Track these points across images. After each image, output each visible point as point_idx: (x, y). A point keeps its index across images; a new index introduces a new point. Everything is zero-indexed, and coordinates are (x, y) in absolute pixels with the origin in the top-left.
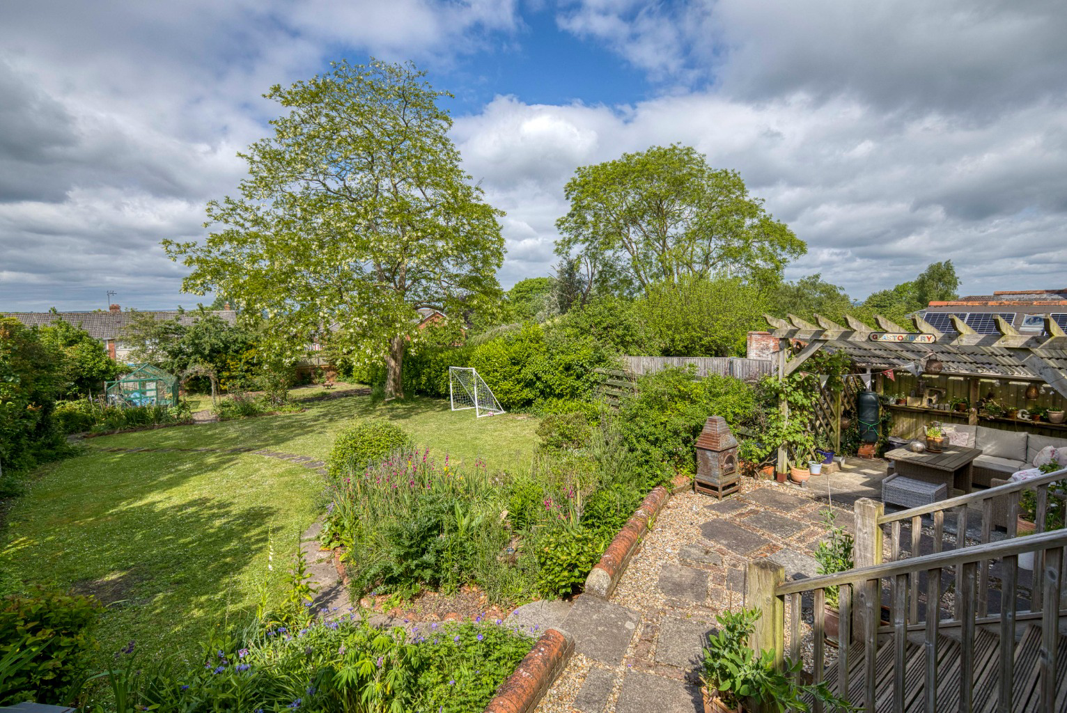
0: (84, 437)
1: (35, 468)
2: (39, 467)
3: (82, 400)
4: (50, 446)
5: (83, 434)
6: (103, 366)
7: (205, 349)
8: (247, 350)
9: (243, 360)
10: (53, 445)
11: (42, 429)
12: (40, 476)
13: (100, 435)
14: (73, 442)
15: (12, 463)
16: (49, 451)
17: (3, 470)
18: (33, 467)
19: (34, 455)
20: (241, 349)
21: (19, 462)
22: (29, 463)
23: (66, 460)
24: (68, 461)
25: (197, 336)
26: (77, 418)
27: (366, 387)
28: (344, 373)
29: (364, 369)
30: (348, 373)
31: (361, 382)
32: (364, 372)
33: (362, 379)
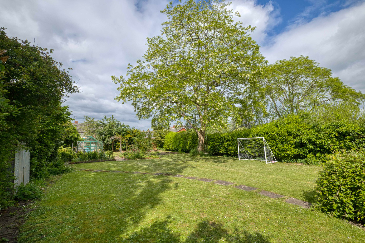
0: (70, 164)
1: (48, 178)
2: (51, 178)
3: (69, 148)
4: (56, 166)
5: (69, 162)
6: (76, 136)
7: (113, 133)
8: (127, 134)
9: (125, 138)
10: (58, 165)
11: (53, 157)
12: (51, 183)
13: (76, 163)
14: (66, 165)
15: (36, 174)
16: (56, 169)
17: (30, 178)
18: (47, 177)
19: (48, 170)
20: (125, 133)
21: (40, 173)
22: (45, 175)
23: (64, 174)
24: (65, 175)
25: (110, 127)
26: (67, 155)
27: (170, 152)
28: (159, 146)
29: (170, 144)
30: (161, 146)
31: (168, 150)
32: (170, 146)
33: (168, 148)
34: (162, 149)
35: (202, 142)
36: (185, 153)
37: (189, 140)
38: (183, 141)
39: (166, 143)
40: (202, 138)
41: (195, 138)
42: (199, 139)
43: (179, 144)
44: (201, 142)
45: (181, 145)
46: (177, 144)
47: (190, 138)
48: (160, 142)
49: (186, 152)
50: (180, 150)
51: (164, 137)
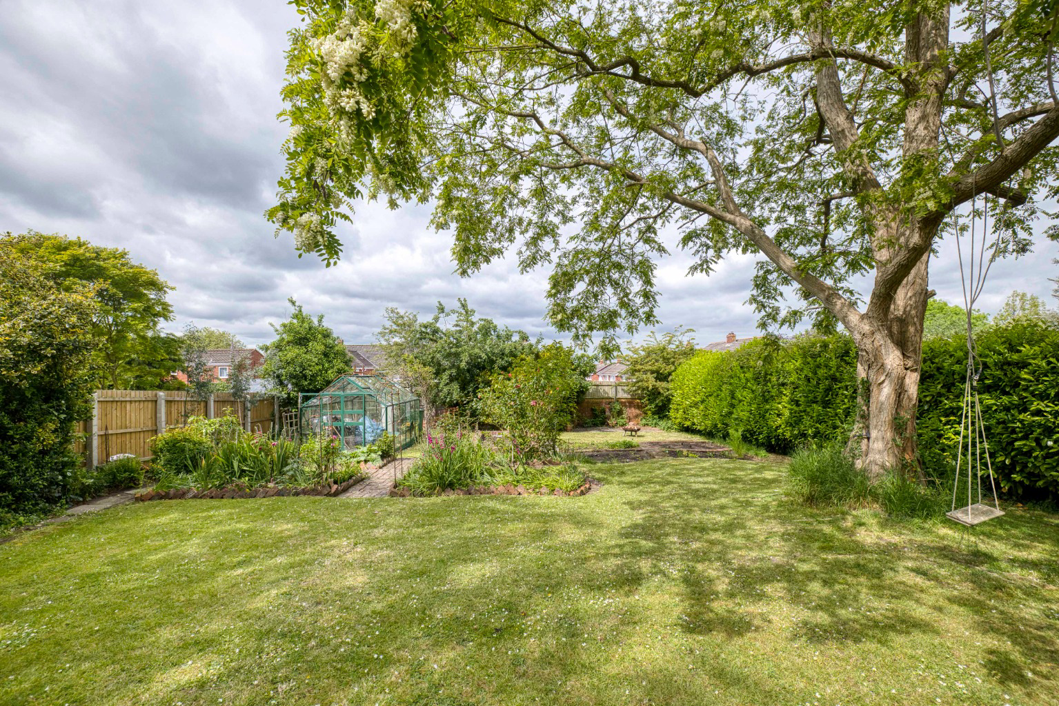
27: (697, 439)
28: (654, 413)
29: (695, 405)
30: (662, 411)
31: (687, 430)
32: (695, 411)
33: (688, 423)
34: (663, 423)
35: (900, 391)
36: (763, 453)
37: (783, 384)
38: (753, 391)
39: (677, 398)
40: (893, 358)
41: (822, 372)
42: (861, 372)
43: (733, 406)
44: (885, 393)
45: (742, 412)
46: (725, 403)
47: (789, 373)
48: (655, 393)
49: (771, 449)
50: (736, 433)
51: (670, 374)
